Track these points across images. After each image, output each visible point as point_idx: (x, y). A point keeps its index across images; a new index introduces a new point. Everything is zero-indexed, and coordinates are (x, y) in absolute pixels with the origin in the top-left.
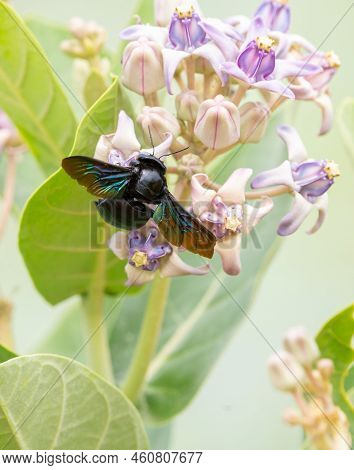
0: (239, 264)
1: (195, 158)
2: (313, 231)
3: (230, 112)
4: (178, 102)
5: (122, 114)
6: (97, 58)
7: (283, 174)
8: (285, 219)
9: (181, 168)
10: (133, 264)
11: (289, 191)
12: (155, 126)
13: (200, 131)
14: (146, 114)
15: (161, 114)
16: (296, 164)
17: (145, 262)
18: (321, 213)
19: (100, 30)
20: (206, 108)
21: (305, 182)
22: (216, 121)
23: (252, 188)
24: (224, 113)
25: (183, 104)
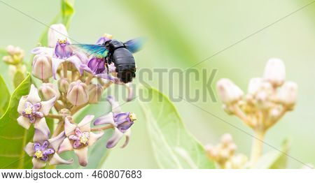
0: (87, 160)
1: (67, 110)
2: (124, 146)
3: (84, 88)
4: (59, 84)
5: (32, 86)
6: (20, 65)
7: (110, 118)
8: (110, 140)
9: (61, 115)
10: (36, 157)
11: (112, 127)
12: (49, 92)
13: (69, 97)
14: (44, 87)
15: (51, 86)
16: (116, 114)
17: (41, 156)
18: (127, 138)
19: (22, 51)
20: (72, 86)
21: (120, 122)
22: (77, 92)
23: (94, 125)
24: (81, 88)
25: (61, 84)
